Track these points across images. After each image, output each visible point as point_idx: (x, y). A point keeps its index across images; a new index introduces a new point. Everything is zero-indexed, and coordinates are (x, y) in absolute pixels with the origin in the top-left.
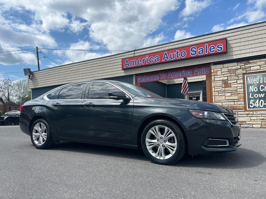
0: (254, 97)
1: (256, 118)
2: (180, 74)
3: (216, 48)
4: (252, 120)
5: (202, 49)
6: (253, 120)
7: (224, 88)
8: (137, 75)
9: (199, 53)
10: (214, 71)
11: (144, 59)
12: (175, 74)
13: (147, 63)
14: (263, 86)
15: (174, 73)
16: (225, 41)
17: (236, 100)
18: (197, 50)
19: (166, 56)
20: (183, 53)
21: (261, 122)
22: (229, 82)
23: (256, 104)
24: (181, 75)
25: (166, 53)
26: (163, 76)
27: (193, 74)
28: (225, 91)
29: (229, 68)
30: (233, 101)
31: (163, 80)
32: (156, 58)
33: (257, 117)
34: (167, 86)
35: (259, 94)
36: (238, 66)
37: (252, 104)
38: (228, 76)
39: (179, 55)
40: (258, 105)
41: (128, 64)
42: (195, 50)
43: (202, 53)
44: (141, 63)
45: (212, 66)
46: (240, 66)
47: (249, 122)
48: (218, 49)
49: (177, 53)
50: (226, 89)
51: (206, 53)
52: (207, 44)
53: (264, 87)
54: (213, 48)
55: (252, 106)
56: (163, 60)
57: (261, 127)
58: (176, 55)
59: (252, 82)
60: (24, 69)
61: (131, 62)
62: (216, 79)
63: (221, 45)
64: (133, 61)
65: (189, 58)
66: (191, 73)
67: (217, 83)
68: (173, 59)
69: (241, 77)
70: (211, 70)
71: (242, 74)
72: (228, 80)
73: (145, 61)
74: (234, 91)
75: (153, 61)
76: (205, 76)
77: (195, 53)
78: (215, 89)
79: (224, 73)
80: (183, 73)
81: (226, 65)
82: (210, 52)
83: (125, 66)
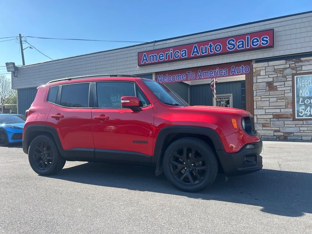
0: (305, 103)
1: (306, 129)
2: (213, 73)
3: (260, 41)
4: (301, 131)
5: (243, 42)
6: (303, 131)
7: (267, 91)
8: (157, 73)
9: (239, 47)
10: (256, 71)
11: (167, 53)
13: (171, 58)
15: (205, 72)
16: (271, 33)
17: (283, 107)
18: (236, 43)
19: (195, 50)
21: (311, 133)
22: (275, 84)
23: (307, 111)
25: (196, 47)
26: (191, 75)
27: (229, 74)
28: (269, 95)
29: (276, 67)
30: (280, 107)
32: (182, 53)
33: (308, 128)
36: (286, 64)
37: (302, 111)
38: (273, 78)
39: (213, 49)
40: (309, 113)
41: (146, 60)
42: (233, 43)
43: (243, 47)
44: (163, 58)
45: (254, 64)
46: (289, 65)
47: (297, 134)
48: (263, 42)
49: (211, 46)
50: (270, 93)
51: (247, 48)
52: (249, 36)
54: (256, 41)
55: (301, 113)
56: (193, 55)
57: (311, 140)
58: (208, 49)
59: (303, 85)
60: (6, 63)
61: (150, 56)
62: (259, 81)
63: (267, 38)
64: (152, 56)
65: (225, 53)
66: (226, 72)
67: (260, 85)
68: (205, 54)
69: (289, 78)
70: (252, 68)
71: (291, 74)
72: (273, 82)
73: (169, 56)
74: (280, 96)
75: (179, 56)
76: (244, 76)
77: (233, 46)
78: (256, 92)
79: (269, 72)
80: (217, 72)
81: (271, 63)
82: (252, 46)
83: (143, 62)
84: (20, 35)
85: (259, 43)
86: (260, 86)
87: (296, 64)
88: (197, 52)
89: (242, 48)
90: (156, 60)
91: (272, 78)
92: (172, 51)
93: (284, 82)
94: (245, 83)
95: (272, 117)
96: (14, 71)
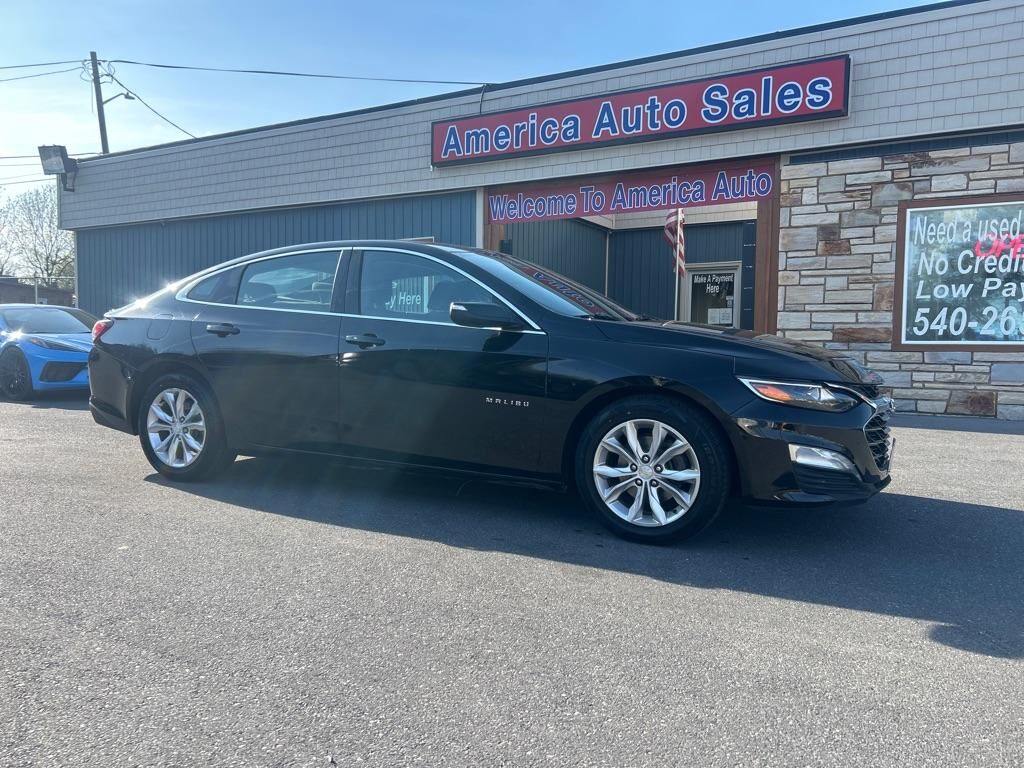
0: (933, 297)
1: (930, 377)
2: (659, 194)
3: (805, 95)
4: (915, 385)
5: (751, 95)
6: (921, 385)
7: (821, 256)
8: (491, 190)
9: (738, 113)
10: (790, 189)
11: (520, 125)
12: (638, 192)
13: (532, 143)
14: (972, 255)
15: (636, 190)
16: (840, 67)
17: (865, 307)
18: (730, 99)
19: (606, 120)
20: (675, 111)
21: (947, 393)
22: (845, 234)
23: (939, 323)
24: (661, 198)
25: (607, 107)
26: (594, 195)
27: (708, 197)
28: (826, 269)
29: (850, 180)
30: (854, 307)
31: (592, 213)
32: (565, 127)
33: (937, 374)
34: (611, 236)
35: (953, 286)
36: (882, 170)
37: (922, 322)
38: (840, 212)
39: (660, 118)
40: (945, 327)
41: (456, 145)
42: (721, 98)
43: (750, 111)
44: (507, 143)
45: (784, 169)
46: (890, 173)
47: (904, 392)
48: (812, 96)
49: (653, 107)
50: (829, 262)
51: (762, 114)
53: (974, 258)
54: (792, 92)
55: (920, 329)
56: (597, 133)
57: (945, 412)
58: (645, 114)
59: (931, 237)
60: (39, 148)
61: (469, 136)
62: (796, 222)
63: (826, 84)
64: (475, 134)
65: (696, 130)
66: (701, 190)
67: (799, 235)
68: (634, 131)
69: (890, 215)
70: (778, 181)
71: (897, 203)
72: (839, 226)
73: (525, 135)
74: (858, 271)
75: (555, 135)
76: (754, 204)
77: (719, 108)
78: (787, 258)
79: (828, 195)
80: (671, 189)
81: (837, 166)
82: (779, 108)
83: (445, 154)
84: (93, 55)
85: (800, 99)
86: (798, 238)
87: (913, 171)
88: (611, 124)
89: (747, 116)
90: (487, 149)
91: (838, 214)
92: (534, 121)
93: (874, 226)
94: (754, 227)
95: (831, 338)
96: (64, 171)
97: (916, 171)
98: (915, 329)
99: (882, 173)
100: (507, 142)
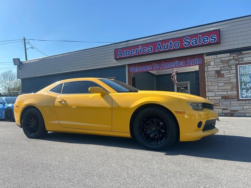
0: (247, 87)
1: (248, 107)
3: (210, 39)
4: (244, 109)
5: (196, 40)
7: (216, 78)
8: (129, 65)
9: (193, 44)
10: (207, 62)
11: (137, 49)
13: (140, 53)
15: (167, 64)
17: (229, 90)
18: (191, 41)
19: (159, 47)
20: (177, 44)
22: (222, 72)
24: (173, 65)
25: (159, 44)
26: (156, 66)
27: (186, 65)
28: (218, 81)
29: (223, 59)
30: (226, 90)
31: (156, 70)
32: (149, 49)
34: (156, 76)
36: (231, 56)
37: (244, 93)
38: (221, 67)
39: (173, 46)
41: (121, 55)
42: (188, 41)
43: (196, 43)
45: (205, 57)
46: (233, 57)
48: (211, 39)
49: (171, 43)
50: (219, 79)
51: (199, 44)
52: (201, 35)
54: (206, 39)
56: (157, 50)
58: (169, 45)
59: (245, 72)
60: (13, 59)
61: (124, 52)
62: (209, 70)
63: (215, 36)
64: (126, 52)
65: (182, 48)
66: (184, 63)
68: (167, 49)
69: (234, 67)
70: (204, 60)
71: (235, 64)
72: (221, 70)
73: (138, 51)
74: (227, 81)
75: (146, 51)
76: (198, 66)
77: (188, 43)
78: (208, 79)
79: (217, 63)
80: (176, 63)
81: (219, 56)
82: (203, 43)
83: (118, 57)
84: (24, 38)
85: (209, 40)
86: (210, 74)
87: (238, 56)
88: (160, 48)
89: (195, 45)
90: (129, 55)
92: (141, 48)
93: (230, 70)
94: (199, 72)
95: (221, 98)
96: (19, 64)
97: (239, 56)
98: (243, 95)
99: (231, 57)
100: (134, 53)
